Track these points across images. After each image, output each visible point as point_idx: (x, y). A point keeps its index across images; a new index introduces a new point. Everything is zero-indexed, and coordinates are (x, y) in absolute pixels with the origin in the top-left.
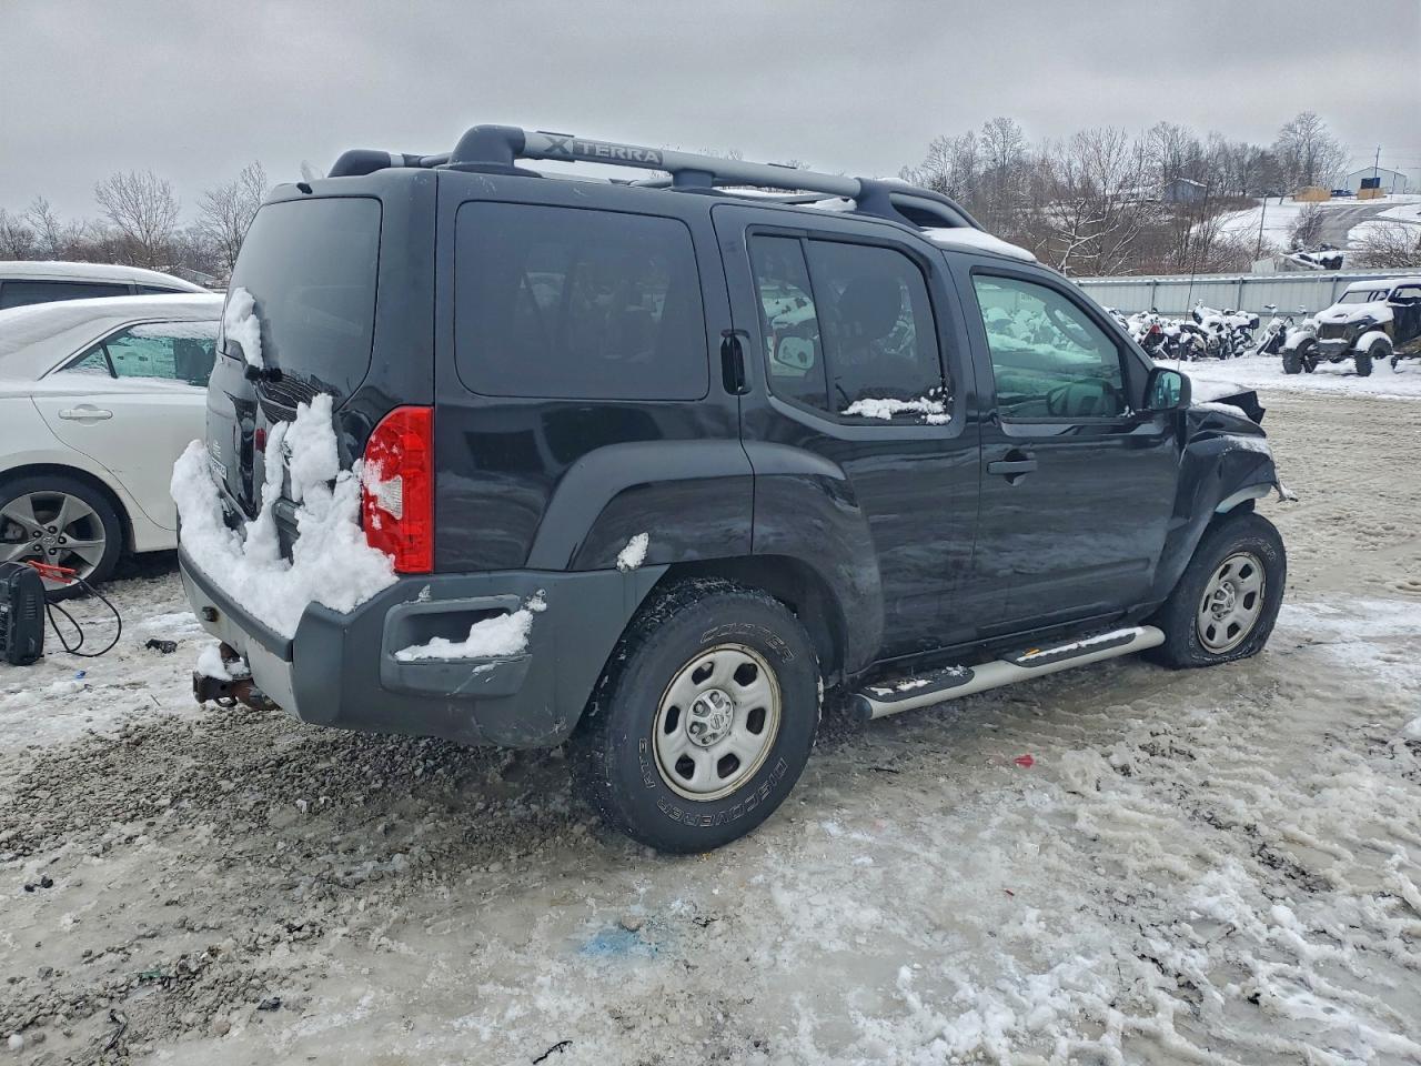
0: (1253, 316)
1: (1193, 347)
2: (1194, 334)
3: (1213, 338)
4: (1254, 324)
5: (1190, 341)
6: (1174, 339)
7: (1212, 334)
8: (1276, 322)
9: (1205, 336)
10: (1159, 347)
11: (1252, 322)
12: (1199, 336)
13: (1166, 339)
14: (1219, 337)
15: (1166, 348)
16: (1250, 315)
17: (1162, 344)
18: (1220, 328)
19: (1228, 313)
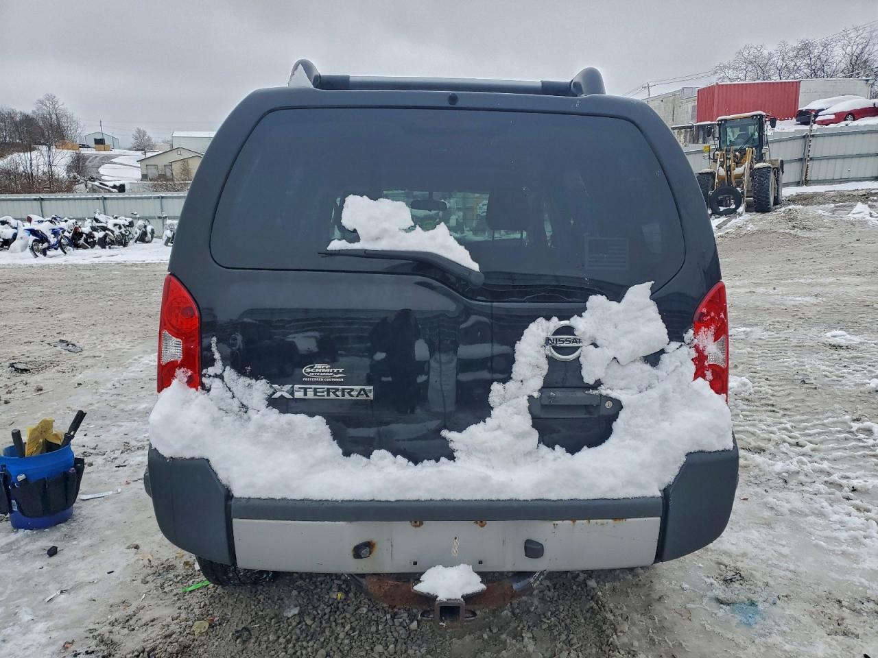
0: (130, 220)
1: (108, 240)
2: (107, 232)
3: (118, 234)
4: (131, 224)
5: (105, 236)
6: (90, 235)
7: (117, 232)
8: (141, 222)
9: (112, 232)
10: (82, 241)
11: (130, 223)
12: (109, 233)
13: (84, 235)
14: (121, 233)
15: (86, 240)
16: (127, 219)
17: (82, 239)
18: (120, 228)
19: (116, 218)
